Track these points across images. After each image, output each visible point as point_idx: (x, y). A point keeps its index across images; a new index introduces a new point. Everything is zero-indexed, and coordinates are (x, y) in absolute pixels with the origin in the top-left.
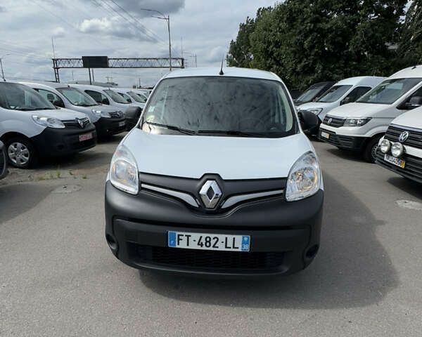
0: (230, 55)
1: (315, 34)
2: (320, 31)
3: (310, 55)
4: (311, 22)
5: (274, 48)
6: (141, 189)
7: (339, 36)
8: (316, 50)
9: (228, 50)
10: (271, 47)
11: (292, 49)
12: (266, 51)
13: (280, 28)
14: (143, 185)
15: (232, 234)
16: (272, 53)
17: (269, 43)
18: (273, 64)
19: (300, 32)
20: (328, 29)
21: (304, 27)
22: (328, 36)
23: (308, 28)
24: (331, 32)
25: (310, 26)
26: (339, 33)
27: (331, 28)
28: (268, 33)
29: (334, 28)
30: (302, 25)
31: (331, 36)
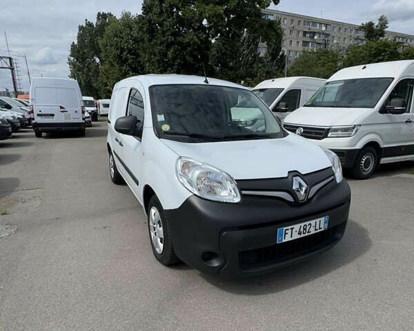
0: (72, 58)
1: (177, 46)
2: (179, 43)
3: (174, 65)
4: (171, 35)
5: (128, 55)
6: (243, 196)
7: (196, 50)
8: (179, 61)
9: (69, 53)
10: (125, 53)
11: (157, 58)
12: (120, 57)
13: (132, 36)
14: (243, 192)
15: (318, 218)
16: (126, 60)
17: (122, 50)
18: (128, 71)
19: (161, 44)
20: (187, 43)
21: (165, 38)
22: (186, 49)
23: (169, 40)
24: (190, 46)
25: (171, 39)
26: (196, 47)
27: (189, 42)
28: (119, 40)
29: (191, 43)
30: (164, 37)
31: (189, 49)
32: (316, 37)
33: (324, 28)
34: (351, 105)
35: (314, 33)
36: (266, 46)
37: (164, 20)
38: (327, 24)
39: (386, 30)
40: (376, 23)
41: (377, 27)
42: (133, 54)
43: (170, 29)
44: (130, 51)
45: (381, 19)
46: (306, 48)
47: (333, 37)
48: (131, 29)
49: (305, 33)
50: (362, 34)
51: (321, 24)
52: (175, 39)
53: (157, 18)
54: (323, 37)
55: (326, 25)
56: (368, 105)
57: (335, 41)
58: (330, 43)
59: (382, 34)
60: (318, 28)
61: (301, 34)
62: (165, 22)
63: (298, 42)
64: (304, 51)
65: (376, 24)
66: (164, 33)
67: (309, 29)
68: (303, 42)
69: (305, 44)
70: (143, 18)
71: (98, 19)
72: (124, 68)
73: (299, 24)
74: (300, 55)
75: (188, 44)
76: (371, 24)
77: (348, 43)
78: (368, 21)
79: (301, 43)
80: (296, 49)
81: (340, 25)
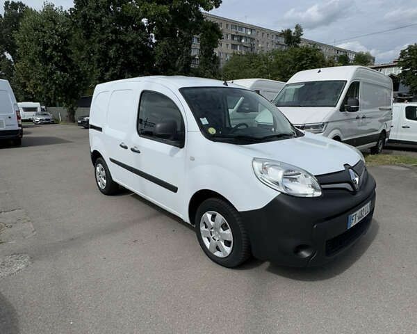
1: (118, 45)
2: (122, 42)
3: (116, 64)
4: (112, 32)
5: (54, 52)
8: (122, 60)
10: (50, 49)
11: (96, 56)
12: (43, 54)
13: (56, 31)
14: (324, 186)
16: (51, 57)
17: (46, 47)
19: (100, 41)
20: (129, 42)
21: (105, 36)
22: (130, 48)
23: (110, 38)
24: (132, 45)
25: (112, 37)
26: (139, 47)
27: (132, 41)
28: (41, 34)
29: (134, 42)
30: (103, 34)
31: (133, 48)
32: (243, 41)
33: (249, 33)
34: (314, 104)
35: (241, 37)
36: (199, 48)
37: (102, 16)
38: (252, 28)
39: (301, 37)
40: (293, 30)
41: (294, 34)
42: (60, 51)
43: (109, 26)
44: (55, 48)
45: (297, 27)
46: (235, 51)
47: (258, 41)
48: (55, 24)
49: (233, 36)
50: (282, 40)
51: (247, 28)
52: (116, 37)
53: (93, 14)
54: (249, 41)
55: (251, 30)
56: (330, 104)
57: (260, 45)
58: (255, 46)
59: (299, 41)
60: (244, 32)
61: (230, 37)
62: (103, 19)
63: (227, 45)
64: (234, 54)
65: (293, 32)
66: (102, 29)
67: (237, 33)
68: (232, 45)
69: (234, 46)
70: (76, 12)
71: (6, 8)
72: (50, 67)
73: (227, 27)
74: (230, 57)
75: (131, 43)
76: (289, 32)
77: (271, 47)
78: (286, 29)
79: (230, 46)
80: (226, 52)
81: (263, 31)
